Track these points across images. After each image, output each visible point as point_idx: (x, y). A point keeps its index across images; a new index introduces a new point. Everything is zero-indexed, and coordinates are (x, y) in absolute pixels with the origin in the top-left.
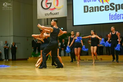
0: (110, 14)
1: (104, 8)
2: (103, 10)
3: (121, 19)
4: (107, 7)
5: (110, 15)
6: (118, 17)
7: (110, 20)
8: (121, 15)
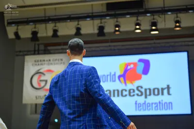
0: (136, 101)
1: (127, 93)
2: (126, 95)
3: (152, 109)
4: (132, 91)
5: (136, 104)
6: (148, 107)
7: (136, 110)
8: (152, 104)
